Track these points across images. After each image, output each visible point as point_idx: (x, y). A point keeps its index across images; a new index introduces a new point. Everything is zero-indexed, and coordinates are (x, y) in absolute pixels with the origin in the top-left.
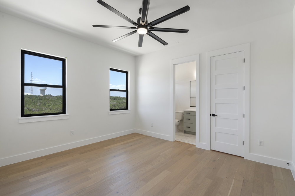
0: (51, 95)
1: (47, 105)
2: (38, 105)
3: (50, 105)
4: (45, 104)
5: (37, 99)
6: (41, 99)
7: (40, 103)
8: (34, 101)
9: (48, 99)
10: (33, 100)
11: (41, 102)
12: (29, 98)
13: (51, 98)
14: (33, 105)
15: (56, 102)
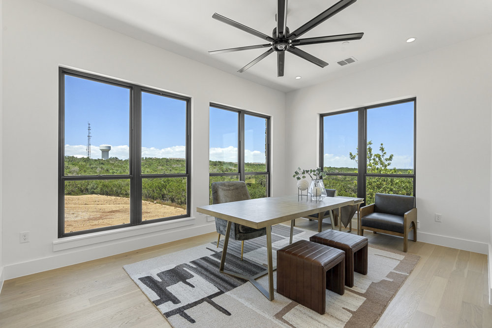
0: (117, 158)
1: (111, 171)
2: (98, 172)
3: (116, 171)
4: (107, 170)
5: (96, 163)
6: (102, 164)
7: (100, 169)
8: (92, 166)
9: (113, 164)
10: (90, 165)
11: (102, 168)
12: (85, 161)
13: (117, 162)
14: (91, 171)
15: (124, 167)
